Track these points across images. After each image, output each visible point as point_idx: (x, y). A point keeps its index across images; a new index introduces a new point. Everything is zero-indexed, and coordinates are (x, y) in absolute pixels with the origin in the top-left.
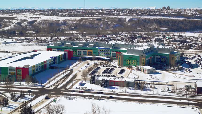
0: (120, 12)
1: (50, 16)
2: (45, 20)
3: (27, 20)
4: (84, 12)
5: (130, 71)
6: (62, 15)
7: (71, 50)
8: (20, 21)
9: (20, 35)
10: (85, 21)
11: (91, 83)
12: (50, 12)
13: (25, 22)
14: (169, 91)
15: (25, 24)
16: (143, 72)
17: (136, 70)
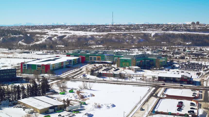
0: (147, 27)
1: (79, 31)
2: (74, 35)
3: (58, 35)
4: (111, 28)
5: (123, 70)
6: (90, 31)
7: (84, 56)
8: (51, 36)
9: (50, 48)
12: (80, 28)
13: (56, 37)
15: (55, 39)
16: (132, 70)
17: (128, 69)
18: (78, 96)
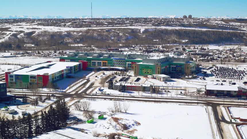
0: (133, 21)
2: (45, 32)
3: (24, 31)
4: (91, 22)
5: (146, 79)
6: (65, 25)
7: (85, 61)
9: (17, 48)
10: (93, 32)
11: (109, 88)
12: (50, 22)
13: (22, 34)
14: (182, 94)
15: (22, 36)
16: (159, 80)
17: (152, 78)
18: (118, 125)
